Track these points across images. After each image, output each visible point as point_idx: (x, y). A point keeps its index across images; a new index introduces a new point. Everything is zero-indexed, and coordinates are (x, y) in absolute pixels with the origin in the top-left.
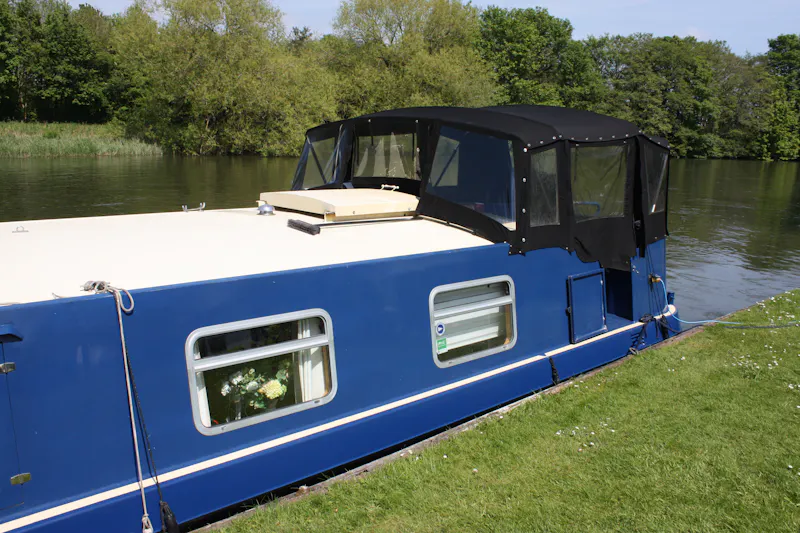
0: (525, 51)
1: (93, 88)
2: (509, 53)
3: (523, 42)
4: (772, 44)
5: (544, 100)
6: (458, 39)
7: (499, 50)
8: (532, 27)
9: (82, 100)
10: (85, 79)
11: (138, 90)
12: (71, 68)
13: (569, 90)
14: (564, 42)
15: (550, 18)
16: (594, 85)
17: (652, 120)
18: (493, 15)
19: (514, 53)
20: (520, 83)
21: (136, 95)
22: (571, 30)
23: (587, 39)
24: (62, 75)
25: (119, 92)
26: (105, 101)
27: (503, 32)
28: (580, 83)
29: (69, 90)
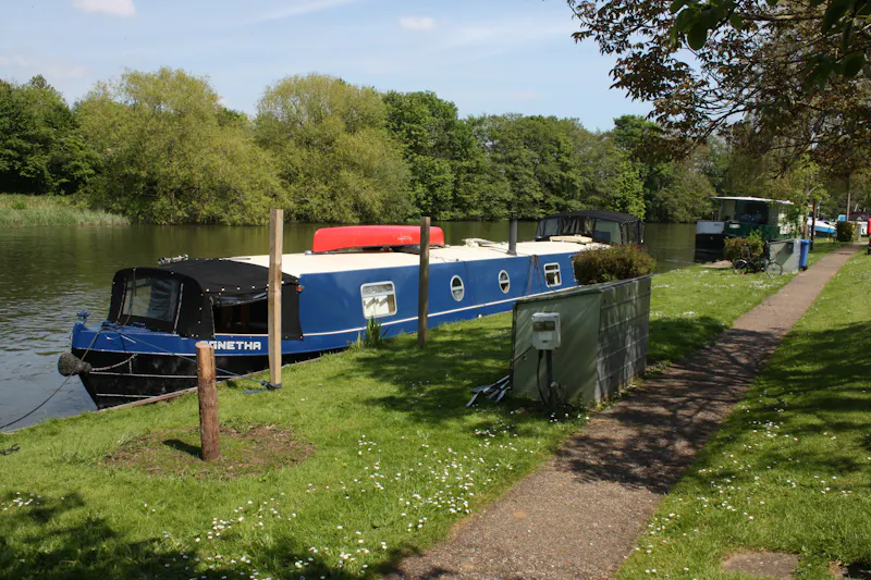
0: (420, 131)
1: (38, 161)
2: (409, 131)
3: (419, 123)
4: (617, 122)
5: (439, 174)
6: (369, 121)
7: (401, 130)
8: (425, 109)
9: (29, 172)
10: (30, 152)
11: (80, 163)
12: (20, 142)
13: (459, 164)
14: (453, 122)
15: (440, 101)
16: (479, 159)
17: (527, 189)
18: (391, 98)
19: (413, 132)
20: (419, 158)
21: (77, 168)
22: (456, 109)
23: (467, 118)
24: (13, 149)
25: (60, 165)
26: (46, 172)
27: (402, 114)
28: (467, 157)
29: (18, 163)
